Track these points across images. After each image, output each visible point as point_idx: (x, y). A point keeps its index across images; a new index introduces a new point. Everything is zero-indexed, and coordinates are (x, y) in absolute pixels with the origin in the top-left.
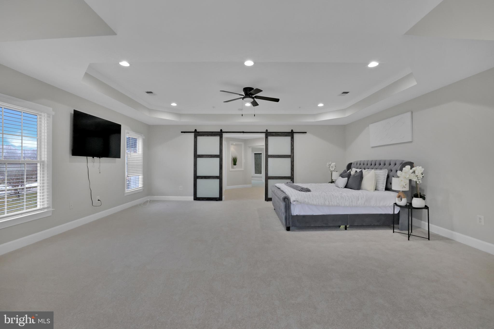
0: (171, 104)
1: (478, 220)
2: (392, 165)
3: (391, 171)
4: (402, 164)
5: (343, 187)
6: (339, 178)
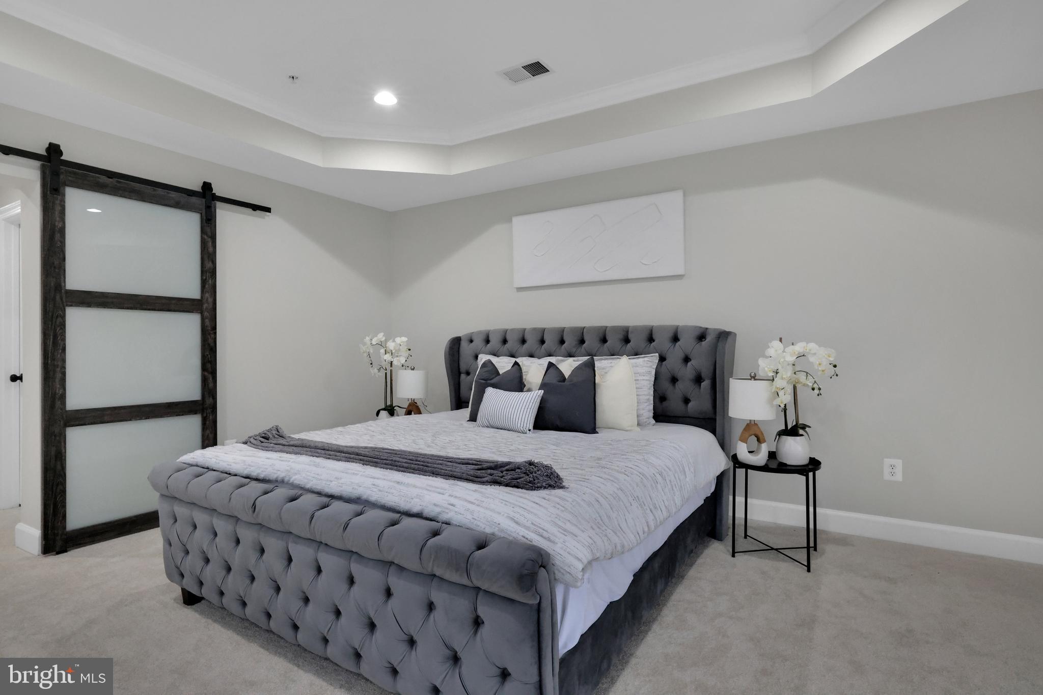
1: (887, 470)
2: (662, 341)
3: (662, 359)
4: (709, 339)
5: (531, 428)
6: (490, 392)
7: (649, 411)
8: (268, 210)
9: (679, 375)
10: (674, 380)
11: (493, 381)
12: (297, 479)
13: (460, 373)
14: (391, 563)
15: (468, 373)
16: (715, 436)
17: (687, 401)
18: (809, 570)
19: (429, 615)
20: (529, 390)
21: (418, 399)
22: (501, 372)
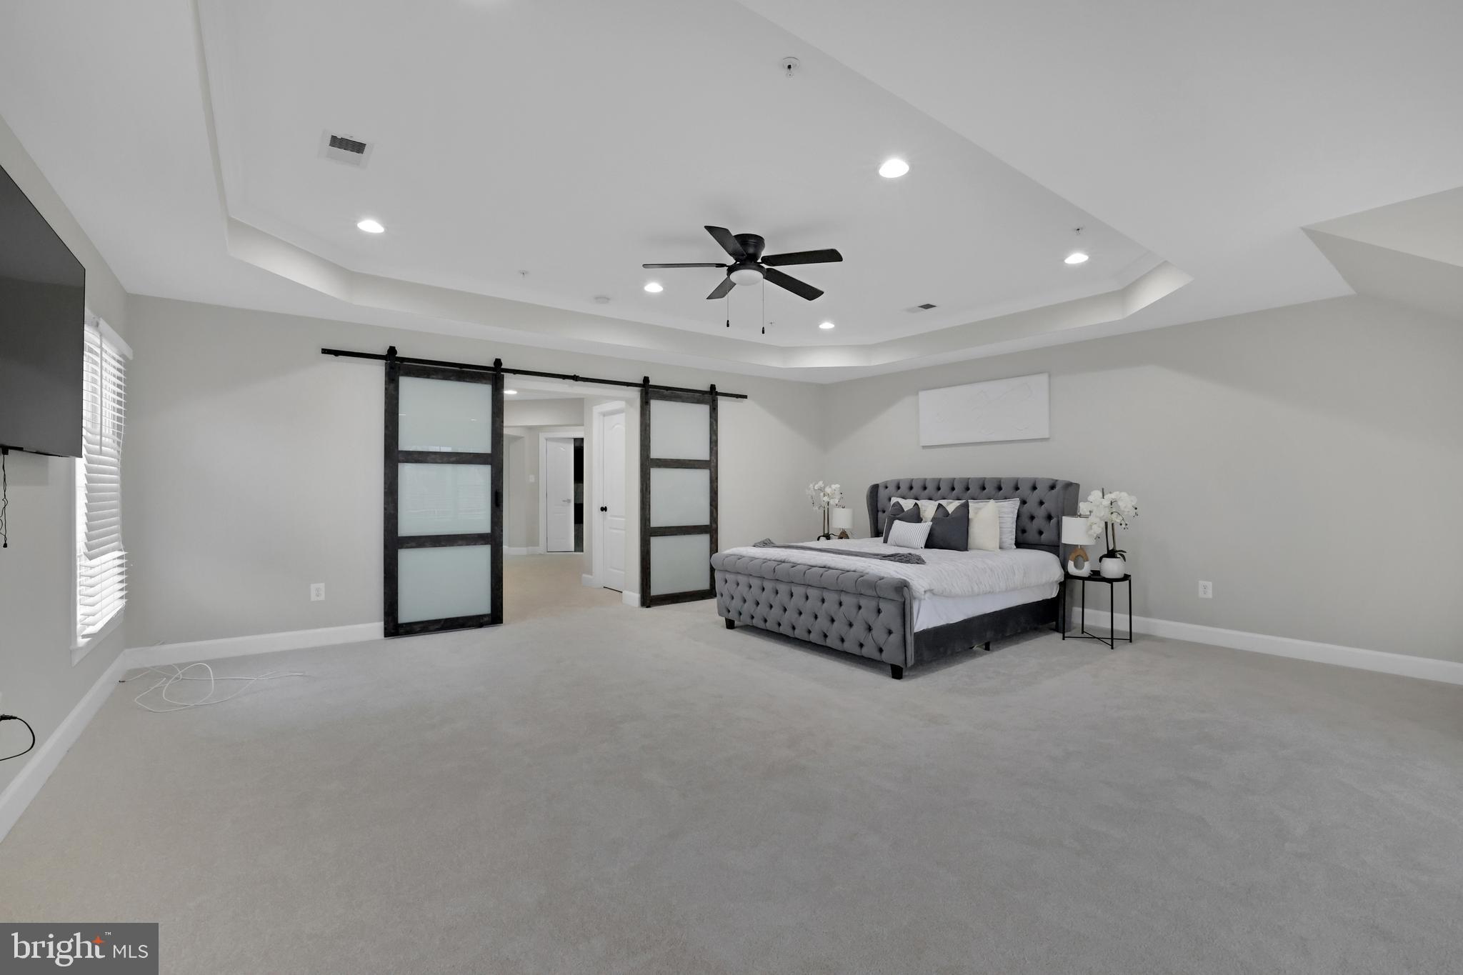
1: (1201, 589)
2: (1025, 490)
3: (1024, 502)
4: (1058, 487)
5: (923, 546)
6: (897, 523)
7: (1011, 539)
8: (745, 397)
9: (1035, 514)
10: (1032, 518)
11: (898, 516)
12: (793, 559)
13: (878, 511)
14: (842, 591)
15: (884, 512)
16: (1058, 556)
17: (1041, 533)
18: (1112, 648)
19: (858, 612)
20: (925, 522)
21: (847, 529)
22: (905, 510)
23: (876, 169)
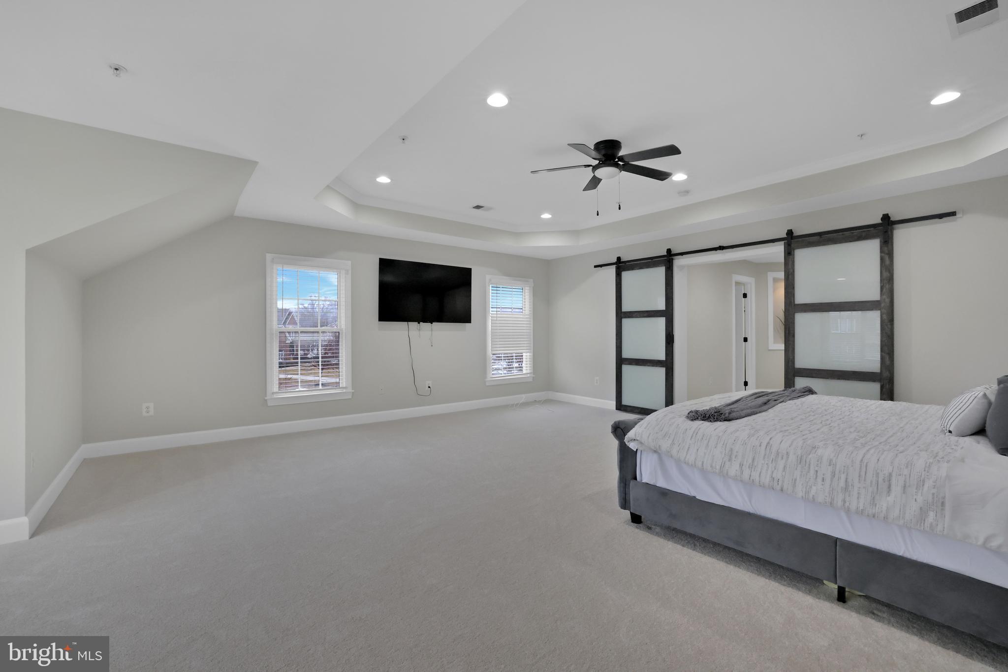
0: (541, 215)
8: (953, 214)
23: (485, 100)
